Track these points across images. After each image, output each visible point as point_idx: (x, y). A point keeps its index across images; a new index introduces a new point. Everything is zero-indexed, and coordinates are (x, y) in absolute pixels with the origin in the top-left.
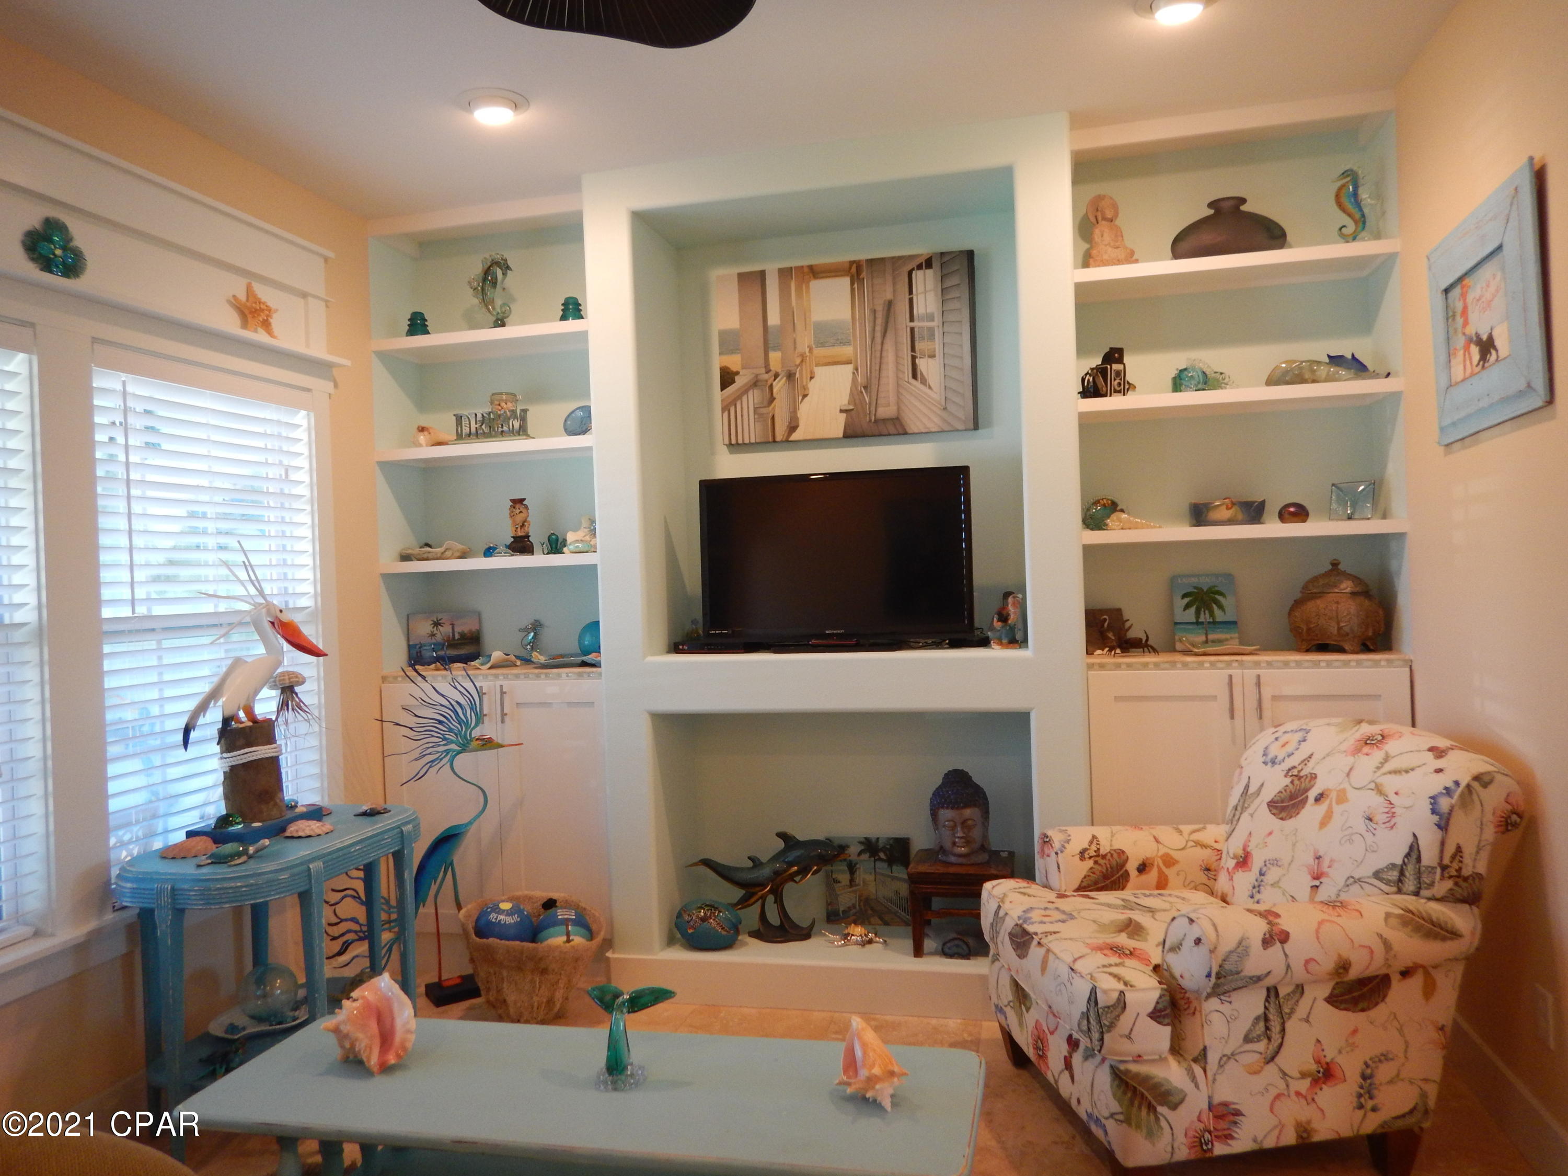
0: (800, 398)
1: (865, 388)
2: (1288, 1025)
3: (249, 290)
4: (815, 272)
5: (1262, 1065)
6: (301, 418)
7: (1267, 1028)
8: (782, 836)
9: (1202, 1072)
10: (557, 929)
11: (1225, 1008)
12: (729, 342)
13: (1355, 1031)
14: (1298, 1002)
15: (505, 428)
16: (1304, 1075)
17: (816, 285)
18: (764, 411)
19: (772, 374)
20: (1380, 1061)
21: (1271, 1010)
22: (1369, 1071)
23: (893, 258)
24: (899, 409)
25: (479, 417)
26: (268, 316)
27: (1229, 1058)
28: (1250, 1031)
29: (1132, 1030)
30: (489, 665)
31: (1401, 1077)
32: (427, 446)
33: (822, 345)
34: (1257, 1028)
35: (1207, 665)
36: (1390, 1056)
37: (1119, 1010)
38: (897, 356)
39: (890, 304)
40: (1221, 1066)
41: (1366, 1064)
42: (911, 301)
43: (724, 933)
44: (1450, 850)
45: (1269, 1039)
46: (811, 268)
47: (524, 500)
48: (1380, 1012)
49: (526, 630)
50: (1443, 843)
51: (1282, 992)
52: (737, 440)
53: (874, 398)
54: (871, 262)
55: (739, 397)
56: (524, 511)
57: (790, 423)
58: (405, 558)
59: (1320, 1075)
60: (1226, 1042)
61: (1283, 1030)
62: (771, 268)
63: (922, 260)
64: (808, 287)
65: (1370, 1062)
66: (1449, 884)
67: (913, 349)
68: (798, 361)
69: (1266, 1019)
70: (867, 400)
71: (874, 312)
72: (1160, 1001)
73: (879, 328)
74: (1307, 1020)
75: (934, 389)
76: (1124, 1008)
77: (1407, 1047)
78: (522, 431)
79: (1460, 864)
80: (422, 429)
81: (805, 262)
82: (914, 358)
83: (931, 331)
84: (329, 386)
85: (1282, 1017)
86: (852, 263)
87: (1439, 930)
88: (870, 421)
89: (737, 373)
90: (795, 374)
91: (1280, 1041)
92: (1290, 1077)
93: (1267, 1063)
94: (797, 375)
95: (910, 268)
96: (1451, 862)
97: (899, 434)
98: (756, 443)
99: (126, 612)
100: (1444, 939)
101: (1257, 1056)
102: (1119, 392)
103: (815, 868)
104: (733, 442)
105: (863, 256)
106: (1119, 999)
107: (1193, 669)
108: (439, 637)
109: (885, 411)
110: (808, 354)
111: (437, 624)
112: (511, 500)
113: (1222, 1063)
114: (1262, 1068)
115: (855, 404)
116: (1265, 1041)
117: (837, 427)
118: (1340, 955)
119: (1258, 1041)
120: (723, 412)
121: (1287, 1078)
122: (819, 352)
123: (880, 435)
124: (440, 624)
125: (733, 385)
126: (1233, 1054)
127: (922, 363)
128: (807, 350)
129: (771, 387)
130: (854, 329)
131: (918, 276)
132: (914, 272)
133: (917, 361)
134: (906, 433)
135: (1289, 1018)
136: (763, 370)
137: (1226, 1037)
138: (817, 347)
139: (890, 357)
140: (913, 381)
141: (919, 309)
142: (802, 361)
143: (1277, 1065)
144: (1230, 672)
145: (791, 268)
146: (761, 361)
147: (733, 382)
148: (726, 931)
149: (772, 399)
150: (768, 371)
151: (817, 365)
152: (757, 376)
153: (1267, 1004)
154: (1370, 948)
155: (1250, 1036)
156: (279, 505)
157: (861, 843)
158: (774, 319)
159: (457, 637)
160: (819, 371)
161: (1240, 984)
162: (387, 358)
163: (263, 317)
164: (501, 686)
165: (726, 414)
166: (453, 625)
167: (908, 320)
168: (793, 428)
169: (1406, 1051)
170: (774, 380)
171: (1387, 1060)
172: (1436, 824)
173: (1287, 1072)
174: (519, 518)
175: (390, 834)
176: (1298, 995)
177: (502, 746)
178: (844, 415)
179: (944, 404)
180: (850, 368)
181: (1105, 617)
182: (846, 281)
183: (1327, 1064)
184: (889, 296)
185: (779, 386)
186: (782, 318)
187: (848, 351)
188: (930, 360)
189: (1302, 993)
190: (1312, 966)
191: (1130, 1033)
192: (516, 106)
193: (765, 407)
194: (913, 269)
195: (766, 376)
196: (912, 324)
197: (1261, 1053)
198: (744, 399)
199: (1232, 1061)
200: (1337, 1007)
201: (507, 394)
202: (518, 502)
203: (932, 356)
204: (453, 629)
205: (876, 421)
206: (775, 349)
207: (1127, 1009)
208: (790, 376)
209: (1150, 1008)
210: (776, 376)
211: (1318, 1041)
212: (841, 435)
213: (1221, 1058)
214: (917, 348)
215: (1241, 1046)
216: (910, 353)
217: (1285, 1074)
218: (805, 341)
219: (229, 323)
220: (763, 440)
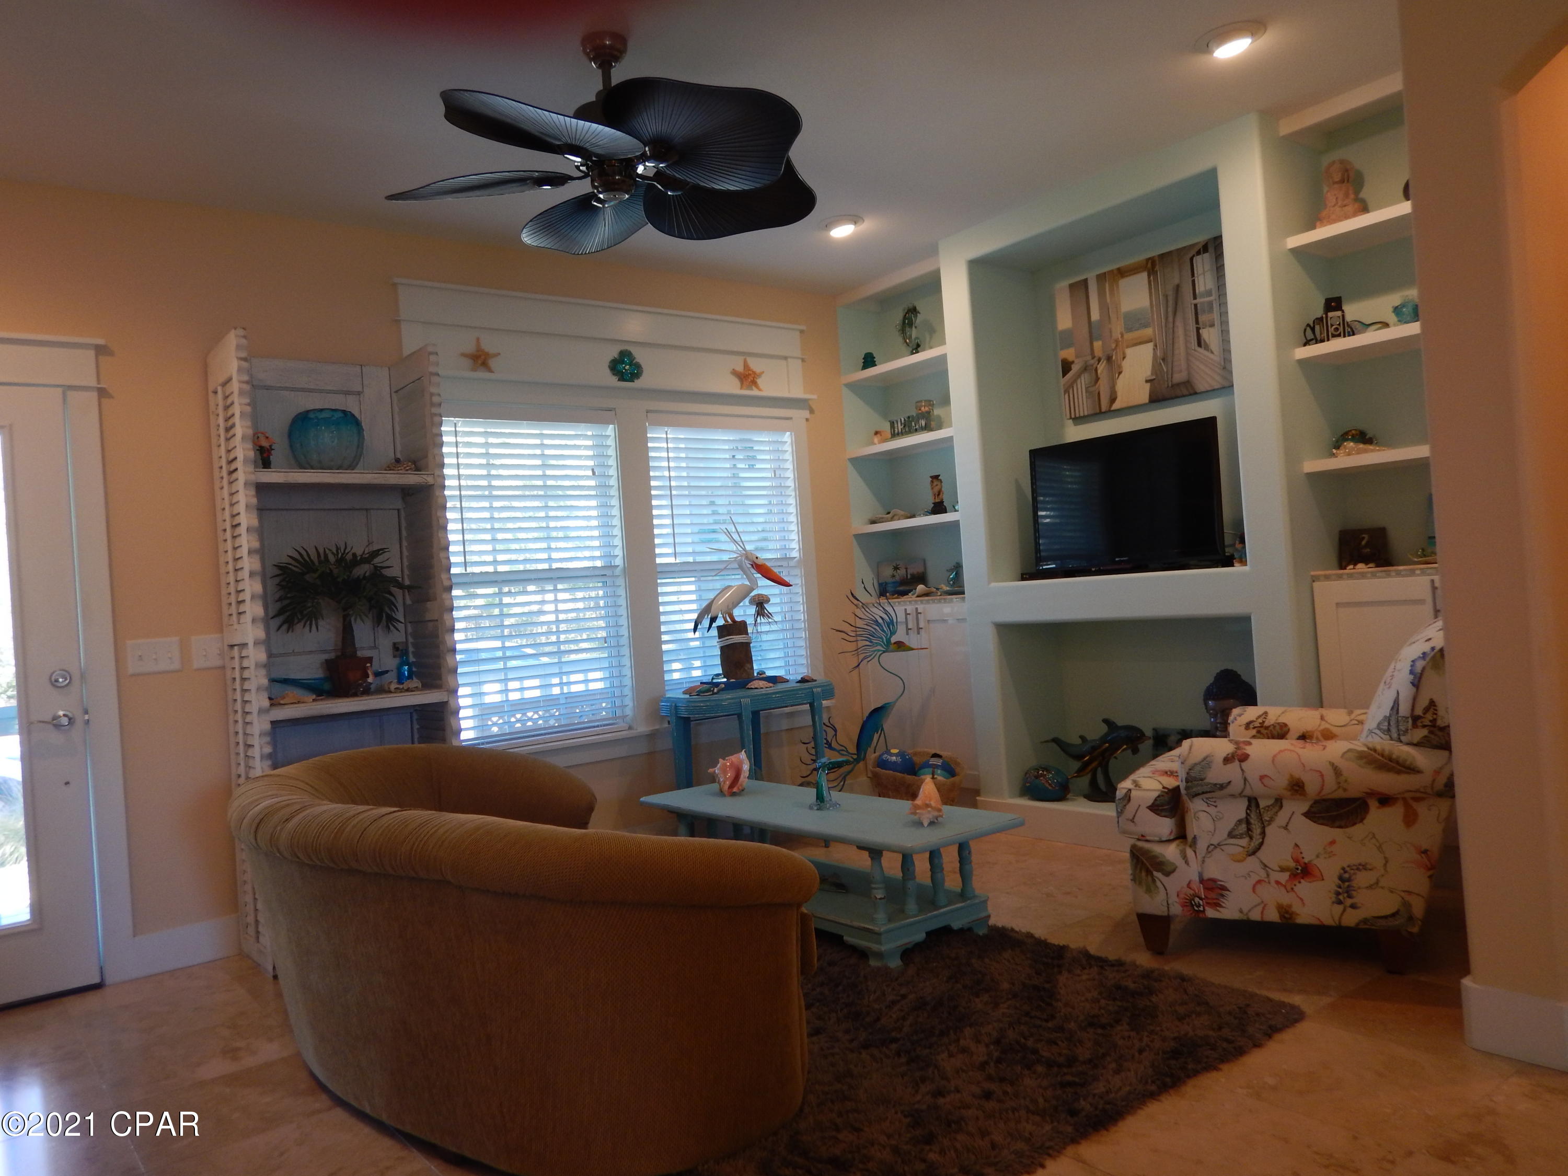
0: (1117, 375)
1: (1163, 360)
2: (1268, 830)
3: (746, 365)
4: (1122, 273)
5: (1245, 856)
6: (787, 437)
7: (1249, 829)
8: (1106, 721)
9: (1193, 853)
10: (926, 770)
11: (1211, 810)
12: (1067, 339)
13: (1333, 842)
14: (1277, 813)
15: (917, 427)
16: (1283, 870)
17: (1124, 283)
18: (1091, 389)
19: (1096, 359)
20: (1358, 869)
21: (1252, 816)
22: (1346, 876)
23: (1178, 250)
24: (1189, 374)
25: (903, 420)
26: (754, 378)
27: (1216, 847)
28: (1233, 829)
29: (1134, 816)
30: (916, 595)
31: (1380, 884)
32: (879, 443)
33: (1129, 329)
34: (1240, 828)
35: (1418, 572)
36: (1368, 866)
37: (1126, 801)
38: (1185, 330)
39: (1177, 288)
40: (1208, 852)
41: (1343, 869)
42: (1193, 282)
43: (1050, 788)
44: (1423, 703)
45: (1251, 838)
46: (1119, 269)
47: (939, 475)
48: (1358, 830)
49: (951, 571)
50: (1415, 699)
51: (1263, 803)
52: (1075, 415)
53: (1170, 366)
54: (1162, 256)
55: (1075, 381)
56: (939, 483)
57: (1111, 396)
58: (873, 522)
59: (1299, 871)
60: (1213, 835)
61: (1263, 833)
62: (1091, 276)
63: (1200, 246)
64: (1118, 287)
65: (1348, 869)
66: (1425, 732)
67: (1197, 322)
68: (1113, 346)
69: (1248, 823)
70: (1165, 370)
71: (1166, 297)
72: (1158, 799)
73: (1170, 310)
74: (1286, 828)
75: (1215, 352)
76: (1129, 800)
77: (1387, 862)
78: (927, 428)
79: (1435, 716)
80: (876, 433)
81: (1114, 267)
82: (1198, 329)
83: (1210, 304)
84: (806, 414)
85: (1263, 824)
86: (1148, 260)
87: (1394, 765)
88: (1168, 387)
89: (1073, 362)
90: (1112, 357)
91: (1261, 840)
92: (1269, 868)
93: (1249, 856)
94: (1114, 357)
95: (1190, 255)
96: (1424, 714)
97: (1191, 395)
98: (1088, 416)
99: (671, 560)
100: (1399, 772)
101: (1241, 849)
102: (1339, 335)
103: (1125, 747)
104: (1073, 416)
105: (1155, 253)
106: (1126, 794)
107: (1403, 576)
108: (897, 578)
109: (1178, 377)
110: (1120, 339)
111: (896, 568)
112: (931, 477)
113: (1210, 849)
114: (1245, 859)
115: (1156, 375)
116: (1247, 839)
117: (1143, 395)
118: (1291, 776)
119: (1241, 838)
120: (1065, 394)
121: (1267, 869)
122: (1129, 336)
123: (1177, 397)
124: (898, 569)
125: (1071, 372)
126: (1219, 845)
127: (1205, 333)
128: (1120, 336)
129: (1096, 370)
130: (1152, 311)
131: (1198, 260)
132: (1194, 258)
133: (1201, 331)
134: (1196, 393)
135: (1269, 825)
136: (1089, 357)
137: (1213, 831)
138: (1127, 332)
139: (1180, 332)
140: (1199, 349)
141: (1200, 288)
142: (1117, 346)
143: (1259, 858)
144: (1432, 577)
145: (1105, 273)
146: (1089, 351)
147: (1070, 369)
148: (1052, 787)
149: (1097, 379)
150: (1093, 358)
151: (1128, 347)
152: (1086, 362)
153: (1248, 811)
154: (1320, 772)
155: (1234, 833)
156: (780, 494)
157: (1179, 733)
158: (1095, 315)
159: (909, 577)
160: (1129, 351)
161: (1205, 789)
162: (854, 387)
163: (751, 378)
164: (906, 610)
165: (1067, 396)
166: (906, 569)
167: (1192, 299)
168: (1113, 400)
169: (1385, 865)
170: (1098, 364)
171: (1366, 869)
172: (1411, 683)
173: (1268, 865)
174: (936, 489)
175: (804, 692)
176: (1275, 810)
177: (913, 649)
178: (1149, 385)
179: (1223, 363)
180: (1151, 345)
181: (1364, 536)
182: (1145, 275)
183: (1305, 864)
184: (1176, 281)
185: (1102, 367)
186: (1101, 315)
187: (1149, 332)
188: (1210, 329)
189: (1281, 807)
190: (1266, 781)
191: (1133, 818)
192: (855, 223)
193: (1093, 386)
194: (1194, 256)
195: (1092, 362)
196: (1195, 301)
197: (1244, 847)
198: (1079, 381)
199: (1218, 850)
200: (1315, 822)
201: (925, 401)
202: (936, 478)
203: (1212, 325)
204: (907, 571)
205: (1172, 386)
206: (1097, 340)
207: (1131, 801)
208: (1109, 359)
209: (1150, 803)
210: (1099, 360)
211: (1296, 845)
212: (1147, 401)
213: (1209, 847)
214: (1200, 320)
215: (1225, 840)
216: (1195, 326)
217: (1266, 866)
218: (1117, 328)
219: (732, 387)
220: (1091, 412)
